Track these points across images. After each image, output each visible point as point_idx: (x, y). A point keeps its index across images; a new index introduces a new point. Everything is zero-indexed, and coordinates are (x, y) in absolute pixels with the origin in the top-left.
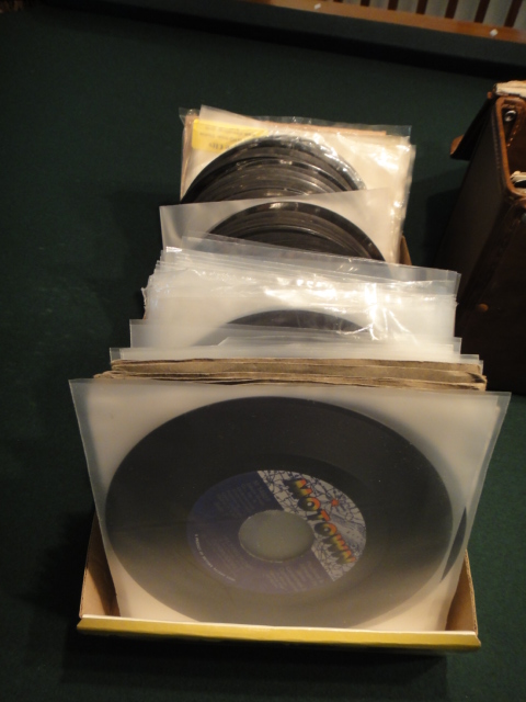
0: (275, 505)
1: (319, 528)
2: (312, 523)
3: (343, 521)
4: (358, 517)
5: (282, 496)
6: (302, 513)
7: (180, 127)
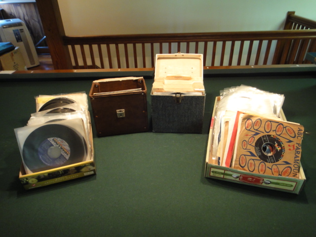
0: (52, 145)
1: (61, 148)
2: (60, 147)
3: (64, 145)
4: (67, 144)
5: (53, 143)
6: (57, 146)
7: (35, 100)
